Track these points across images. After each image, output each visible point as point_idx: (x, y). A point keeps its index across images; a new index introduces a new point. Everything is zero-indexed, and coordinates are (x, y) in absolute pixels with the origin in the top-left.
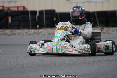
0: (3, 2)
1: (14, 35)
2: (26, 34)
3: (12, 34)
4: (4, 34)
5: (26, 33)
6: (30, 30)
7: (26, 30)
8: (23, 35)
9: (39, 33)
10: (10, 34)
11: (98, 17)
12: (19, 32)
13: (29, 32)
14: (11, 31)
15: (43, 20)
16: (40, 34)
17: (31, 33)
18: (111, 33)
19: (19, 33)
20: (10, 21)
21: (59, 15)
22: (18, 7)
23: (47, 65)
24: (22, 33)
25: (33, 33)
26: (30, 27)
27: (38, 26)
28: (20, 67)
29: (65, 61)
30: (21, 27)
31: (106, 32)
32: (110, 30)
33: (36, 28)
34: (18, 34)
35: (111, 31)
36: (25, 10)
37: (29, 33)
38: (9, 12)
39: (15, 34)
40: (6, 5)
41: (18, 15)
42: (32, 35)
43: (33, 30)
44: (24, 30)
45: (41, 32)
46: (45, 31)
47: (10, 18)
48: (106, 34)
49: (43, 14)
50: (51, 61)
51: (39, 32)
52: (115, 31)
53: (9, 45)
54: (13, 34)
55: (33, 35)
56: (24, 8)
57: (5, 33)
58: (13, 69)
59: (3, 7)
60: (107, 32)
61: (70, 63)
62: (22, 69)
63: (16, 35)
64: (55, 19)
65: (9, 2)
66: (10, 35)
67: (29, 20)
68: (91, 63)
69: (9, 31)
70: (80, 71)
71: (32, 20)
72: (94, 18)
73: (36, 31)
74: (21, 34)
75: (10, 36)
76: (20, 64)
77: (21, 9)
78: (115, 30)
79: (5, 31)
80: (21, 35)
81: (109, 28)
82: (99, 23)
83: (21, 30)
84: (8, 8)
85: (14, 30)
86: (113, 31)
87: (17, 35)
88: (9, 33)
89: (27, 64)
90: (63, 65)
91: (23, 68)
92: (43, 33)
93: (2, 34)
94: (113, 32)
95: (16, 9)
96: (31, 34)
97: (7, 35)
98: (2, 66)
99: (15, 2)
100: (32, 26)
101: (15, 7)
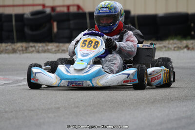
1: (61, 52)
3: (59, 50)
4: (45, 51)
10: (55, 51)
14: (57, 47)
20: (55, 29)
21: (136, 19)
22: (68, 7)
23: (116, 101)
28: (73, 106)
29: (147, 96)
36: (81, 11)
38: (53, 14)
39: (63, 50)
41: (68, 20)
47: (55, 24)
54: (61, 51)
56: (79, 7)
57: (48, 49)
58: (61, 108)
59: (44, 6)
61: (156, 99)
62: (76, 109)
63: (65, 53)
66: (56, 53)
69: (53, 47)
70: (173, 112)
75: (55, 55)
76: (72, 100)
77: (73, 10)
79: (47, 46)
84: (53, 9)
85: (61, 45)
87: (67, 53)
88: (54, 49)
90: (143, 103)
91: (78, 107)
95: (65, 10)
97: (50, 52)
98: (43, 103)
101: (63, 6)
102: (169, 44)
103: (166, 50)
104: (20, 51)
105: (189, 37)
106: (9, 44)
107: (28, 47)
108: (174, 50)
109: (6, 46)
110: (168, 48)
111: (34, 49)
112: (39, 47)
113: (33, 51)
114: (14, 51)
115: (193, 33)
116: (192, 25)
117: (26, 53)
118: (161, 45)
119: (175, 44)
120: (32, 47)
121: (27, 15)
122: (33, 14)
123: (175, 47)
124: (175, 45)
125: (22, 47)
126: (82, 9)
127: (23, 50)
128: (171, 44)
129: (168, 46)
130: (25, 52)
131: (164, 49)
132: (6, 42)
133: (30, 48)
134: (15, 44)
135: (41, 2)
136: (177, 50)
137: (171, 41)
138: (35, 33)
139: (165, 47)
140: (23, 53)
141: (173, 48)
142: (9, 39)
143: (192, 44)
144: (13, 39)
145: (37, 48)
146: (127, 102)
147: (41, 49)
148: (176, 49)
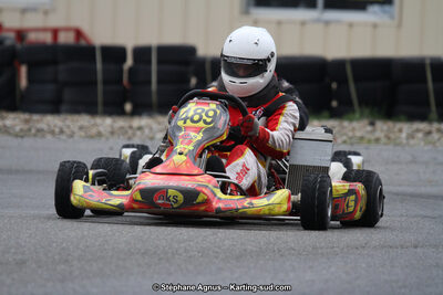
1: (35, 135)
2: (83, 134)
3: (30, 130)
5: (81, 128)
6: (98, 120)
7: (84, 120)
8: (71, 136)
9: (130, 132)
10: (21, 130)
11: (356, 80)
12: (55, 126)
13: (95, 125)
14: (27, 121)
15: (149, 82)
16: (134, 135)
17: (101, 129)
18: (404, 141)
19: (57, 130)
20: (23, 82)
21: (208, 66)
22: (55, 32)
23: (155, 253)
24: (65, 130)
25: (109, 129)
26: (100, 108)
27: (128, 107)
29: (226, 242)
30: (64, 107)
31: (384, 140)
32: (400, 131)
33: (122, 113)
34: (53, 133)
35: (404, 135)
36: (83, 42)
37: (94, 131)
38: (19, 46)
39: (39, 130)
41: (55, 62)
42: (103, 139)
43: (108, 121)
44: (76, 117)
45: (140, 128)
46: (155, 126)
47: (24, 70)
48: (385, 144)
49: (149, 62)
50: (172, 239)
51: (131, 127)
52: (420, 135)
53: (17, 172)
54: (33, 131)
55: (107, 139)
56: (79, 34)
57: (5, 126)
60: (389, 138)
61: (245, 250)
62: (63, 266)
63: (43, 136)
64: (193, 81)
65: (24, 11)
66: (22, 137)
67: (95, 83)
68: (322, 254)
69: (17, 121)
71: (105, 82)
72: (343, 81)
73: (121, 122)
74: (62, 132)
75: (20, 140)
77: (66, 38)
78: (418, 130)
79: (3, 118)
80: (63, 137)
81: (399, 125)
82: (360, 104)
83: (62, 117)
84: (20, 35)
85: (36, 117)
86: (411, 136)
87: (49, 137)
88: (18, 128)
89: (81, 246)
90: (217, 258)
92: (147, 131)
94: (413, 137)
95: (47, 38)
96: (99, 134)
97: (10, 134)
99: (46, 13)
100: (106, 104)
101: (44, 30)
105: (326, 113)
115: (334, 104)
116: (334, 85)
126: (85, 38)
146: (180, 255)
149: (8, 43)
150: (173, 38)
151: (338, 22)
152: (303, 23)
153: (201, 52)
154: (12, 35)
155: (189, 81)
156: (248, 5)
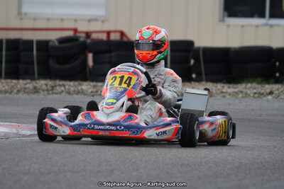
0: (76, 21)
3: (97, 92)
4: (78, 93)
10: (92, 92)
14: (95, 86)
20: (90, 62)
21: (201, 52)
22: (108, 33)
36: (125, 39)
38: (89, 41)
40: (83, 27)
41: (110, 51)
47: (90, 56)
56: (122, 34)
57: (82, 89)
59: (75, 30)
64: (192, 62)
65: (90, 21)
66: (93, 96)
69: (89, 87)
77: (115, 37)
79: (81, 85)
84: (88, 35)
85: (99, 84)
88: (90, 91)
93: (74, 91)
95: (104, 37)
97: (85, 94)
99: (103, 21)
101: (102, 32)
102: (246, 88)
103: (243, 97)
104: (43, 91)
105: (273, 80)
106: (29, 81)
107: (55, 86)
108: (254, 97)
109: (26, 84)
110: (246, 94)
111: (63, 88)
112: (69, 86)
113: (62, 91)
114: (36, 91)
115: (278, 75)
116: (277, 64)
117: (53, 93)
118: (236, 90)
119: (255, 88)
120: (60, 85)
121: (53, 42)
122: (62, 41)
123: (255, 93)
124: (255, 91)
125: (46, 85)
126: (126, 36)
127: (47, 90)
128: (249, 89)
129: (245, 91)
130: (50, 92)
131: (240, 95)
132: (24, 79)
133: (58, 88)
134: (38, 81)
135: (72, 25)
136: (258, 97)
137: (249, 85)
138: (61, 67)
139: (241, 92)
140: (48, 94)
141: (252, 95)
142: (28, 75)
143: (278, 89)
144: (34, 74)
145: (67, 87)
147: (72, 89)
148: (256, 95)
149: (81, 39)
150: (179, 36)
151: (278, 25)
152: (257, 26)
153: (197, 44)
154: (83, 35)
155: (190, 62)
156: (224, 16)
